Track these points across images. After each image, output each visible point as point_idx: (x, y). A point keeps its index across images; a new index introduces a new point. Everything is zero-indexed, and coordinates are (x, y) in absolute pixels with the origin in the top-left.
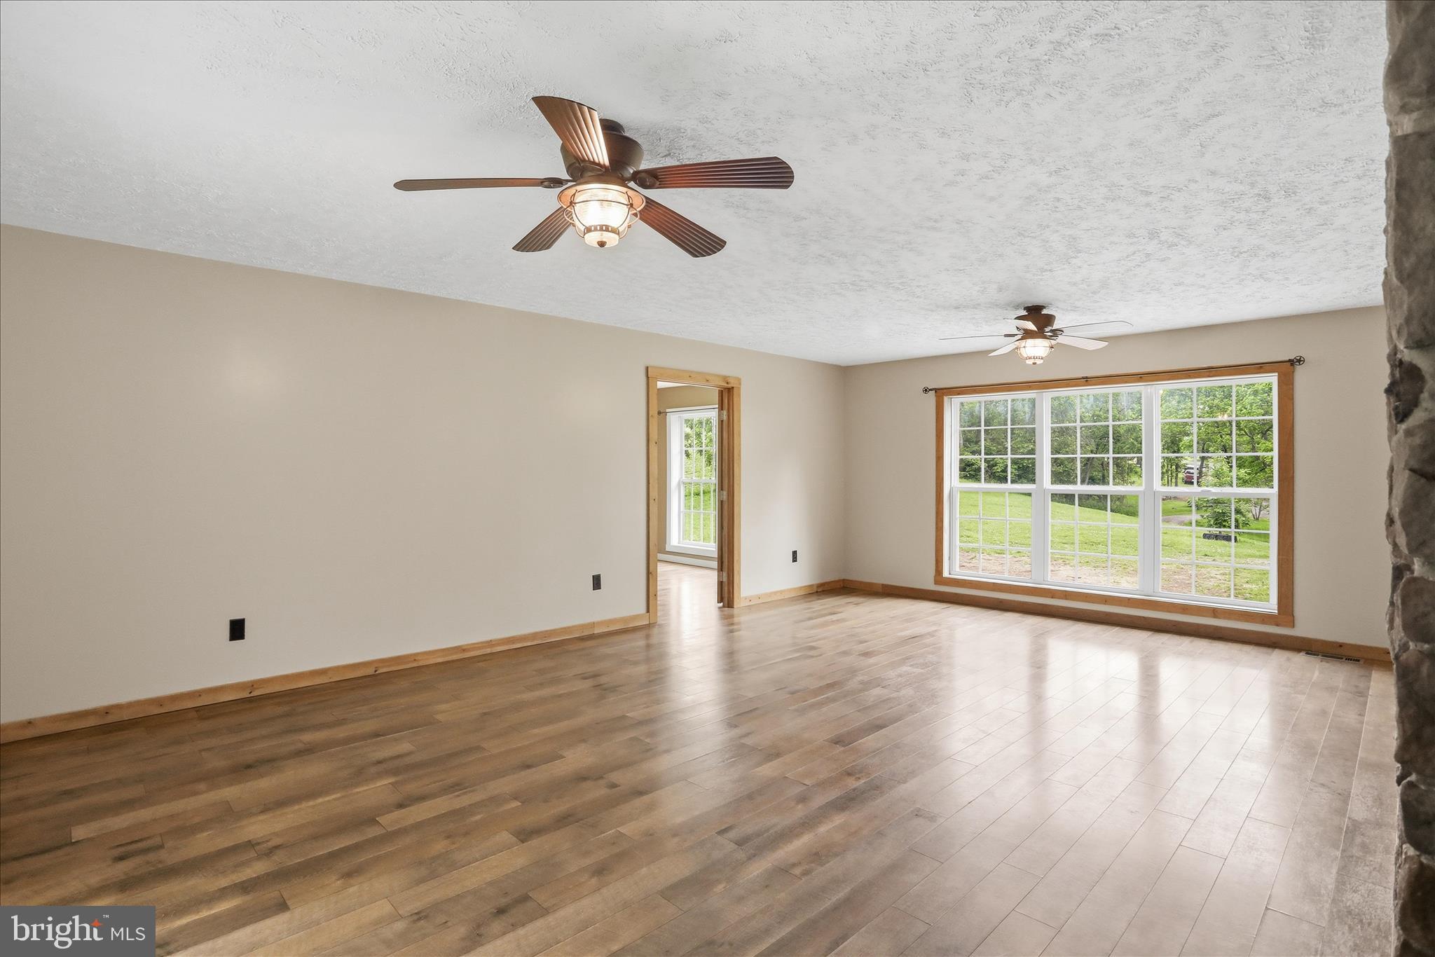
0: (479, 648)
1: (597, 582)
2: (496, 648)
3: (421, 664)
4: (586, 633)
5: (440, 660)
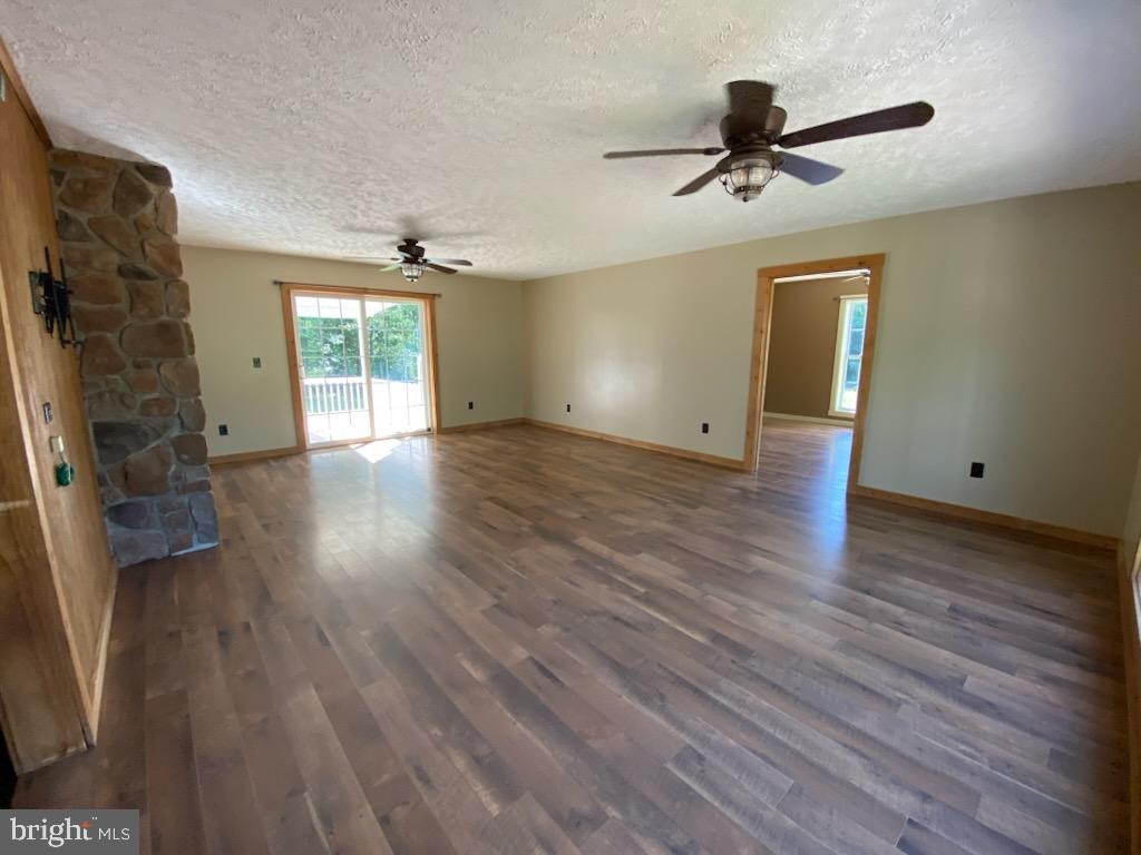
0: (636, 443)
1: (705, 429)
2: (645, 447)
3: (616, 441)
4: (695, 457)
5: (622, 443)
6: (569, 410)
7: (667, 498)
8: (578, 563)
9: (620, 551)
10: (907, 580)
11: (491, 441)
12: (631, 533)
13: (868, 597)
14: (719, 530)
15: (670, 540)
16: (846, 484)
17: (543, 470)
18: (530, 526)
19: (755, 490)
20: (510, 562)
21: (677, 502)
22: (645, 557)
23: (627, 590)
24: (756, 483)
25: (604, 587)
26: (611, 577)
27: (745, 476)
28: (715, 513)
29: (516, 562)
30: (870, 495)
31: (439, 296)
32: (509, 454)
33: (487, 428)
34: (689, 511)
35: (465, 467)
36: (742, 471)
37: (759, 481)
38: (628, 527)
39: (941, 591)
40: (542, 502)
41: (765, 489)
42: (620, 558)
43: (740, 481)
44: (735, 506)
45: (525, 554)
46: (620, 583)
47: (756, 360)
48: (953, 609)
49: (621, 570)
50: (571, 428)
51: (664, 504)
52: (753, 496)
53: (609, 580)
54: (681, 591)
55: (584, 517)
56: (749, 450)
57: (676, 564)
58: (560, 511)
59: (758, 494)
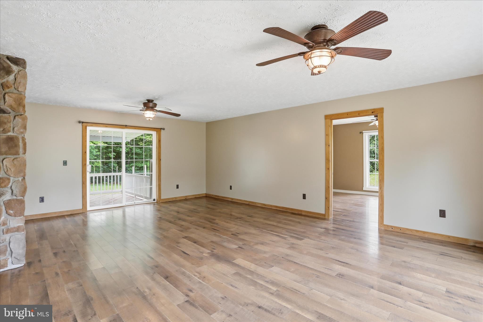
0: (268, 206)
1: (304, 197)
2: (273, 208)
3: (257, 205)
4: (300, 213)
5: (260, 206)
6: (231, 189)
7: (286, 235)
8: (237, 274)
9: (262, 266)
10: (419, 276)
11: (188, 206)
12: (267, 256)
13: (401, 287)
14: (315, 251)
15: (289, 258)
16: (377, 224)
17: (217, 221)
18: (208, 253)
19: (332, 229)
20: (196, 274)
21: (292, 237)
22: (276, 269)
23: (266, 289)
24: (332, 225)
25: (252, 288)
26: (256, 282)
27: (326, 221)
28: (312, 242)
29: (200, 274)
30: (391, 229)
31: (164, 129)
32: (197, 212)
33: (186, 200)
34: (299, 242)
35: (172, 220)
36: (325, 219)
37: (333, 223)
38: (265, 252)
39: (439, 281)
40: (215, 239)
41: (337, 228)
42: (261, 270)
43: (324, 224)
44: (323, 238)
45: (205, 269)
46: (261, 285)
47: (327, 160)
48: (448, 291)
49: (262, 277)
50: (232, 199)
51: (285, 238)
52: (331, 232)
53: (255, 284)
54: (297, 288)
55: (239, 247)
56: (327, 208)
57: (293, 272)
58: (225, 244)
59: (334, 230)
